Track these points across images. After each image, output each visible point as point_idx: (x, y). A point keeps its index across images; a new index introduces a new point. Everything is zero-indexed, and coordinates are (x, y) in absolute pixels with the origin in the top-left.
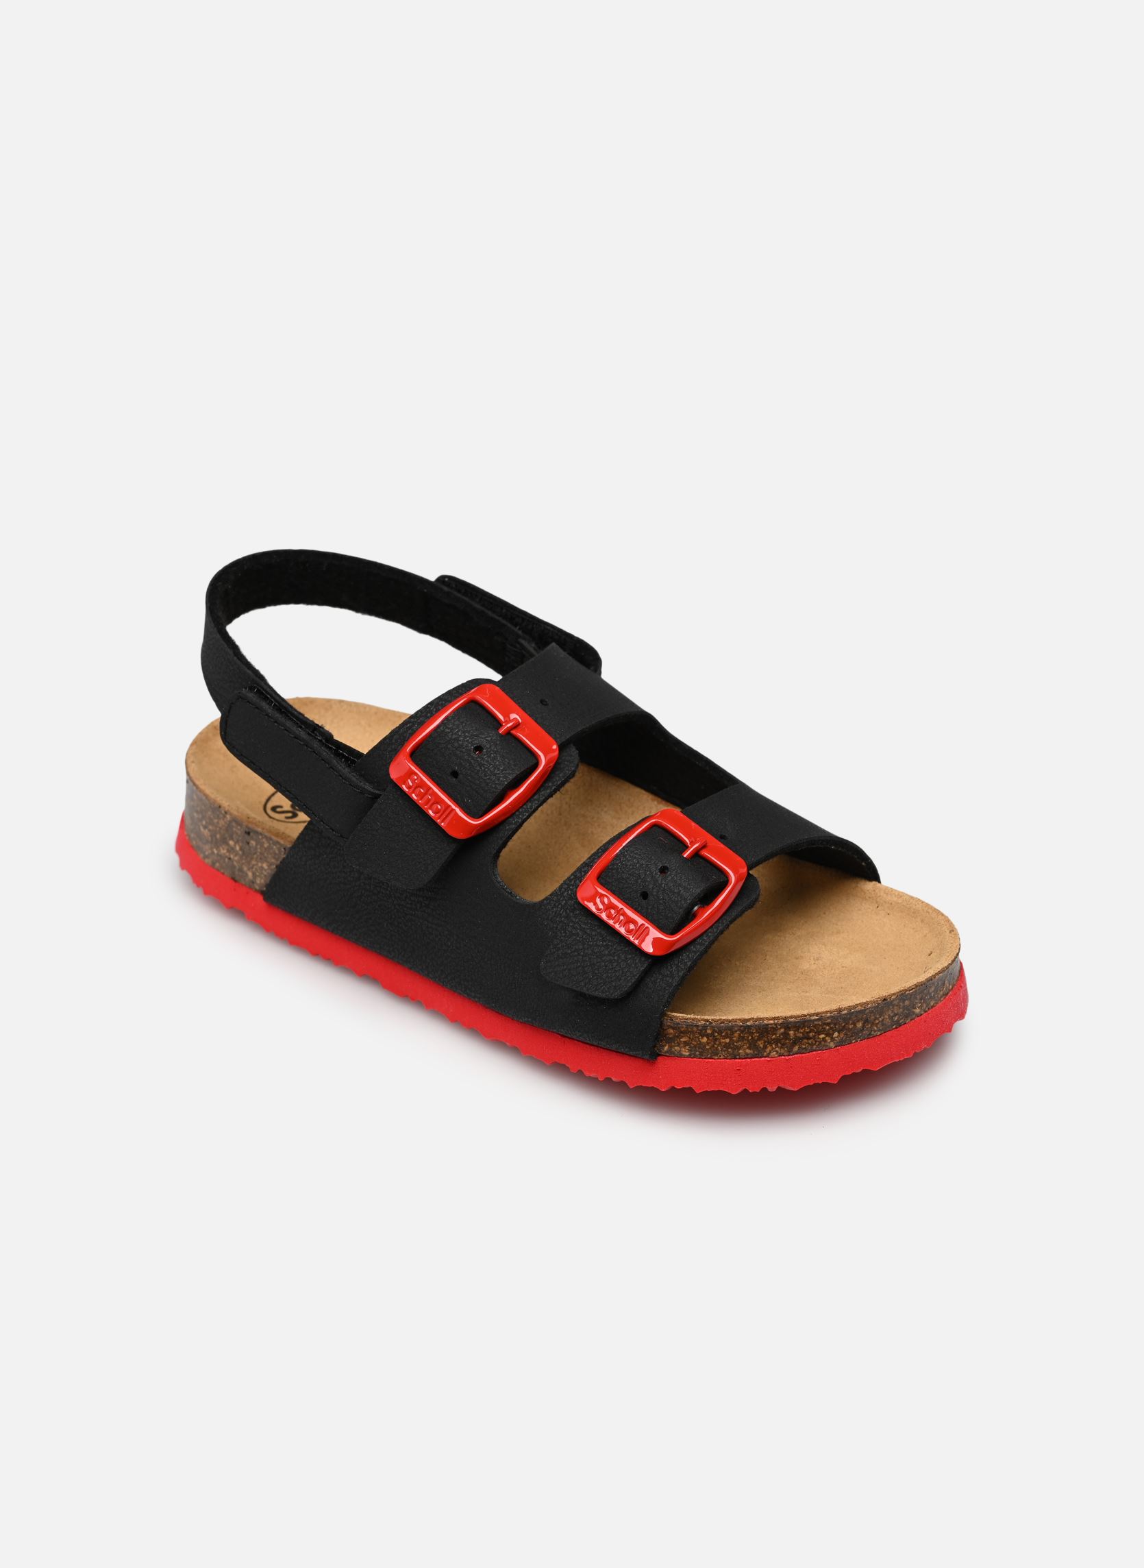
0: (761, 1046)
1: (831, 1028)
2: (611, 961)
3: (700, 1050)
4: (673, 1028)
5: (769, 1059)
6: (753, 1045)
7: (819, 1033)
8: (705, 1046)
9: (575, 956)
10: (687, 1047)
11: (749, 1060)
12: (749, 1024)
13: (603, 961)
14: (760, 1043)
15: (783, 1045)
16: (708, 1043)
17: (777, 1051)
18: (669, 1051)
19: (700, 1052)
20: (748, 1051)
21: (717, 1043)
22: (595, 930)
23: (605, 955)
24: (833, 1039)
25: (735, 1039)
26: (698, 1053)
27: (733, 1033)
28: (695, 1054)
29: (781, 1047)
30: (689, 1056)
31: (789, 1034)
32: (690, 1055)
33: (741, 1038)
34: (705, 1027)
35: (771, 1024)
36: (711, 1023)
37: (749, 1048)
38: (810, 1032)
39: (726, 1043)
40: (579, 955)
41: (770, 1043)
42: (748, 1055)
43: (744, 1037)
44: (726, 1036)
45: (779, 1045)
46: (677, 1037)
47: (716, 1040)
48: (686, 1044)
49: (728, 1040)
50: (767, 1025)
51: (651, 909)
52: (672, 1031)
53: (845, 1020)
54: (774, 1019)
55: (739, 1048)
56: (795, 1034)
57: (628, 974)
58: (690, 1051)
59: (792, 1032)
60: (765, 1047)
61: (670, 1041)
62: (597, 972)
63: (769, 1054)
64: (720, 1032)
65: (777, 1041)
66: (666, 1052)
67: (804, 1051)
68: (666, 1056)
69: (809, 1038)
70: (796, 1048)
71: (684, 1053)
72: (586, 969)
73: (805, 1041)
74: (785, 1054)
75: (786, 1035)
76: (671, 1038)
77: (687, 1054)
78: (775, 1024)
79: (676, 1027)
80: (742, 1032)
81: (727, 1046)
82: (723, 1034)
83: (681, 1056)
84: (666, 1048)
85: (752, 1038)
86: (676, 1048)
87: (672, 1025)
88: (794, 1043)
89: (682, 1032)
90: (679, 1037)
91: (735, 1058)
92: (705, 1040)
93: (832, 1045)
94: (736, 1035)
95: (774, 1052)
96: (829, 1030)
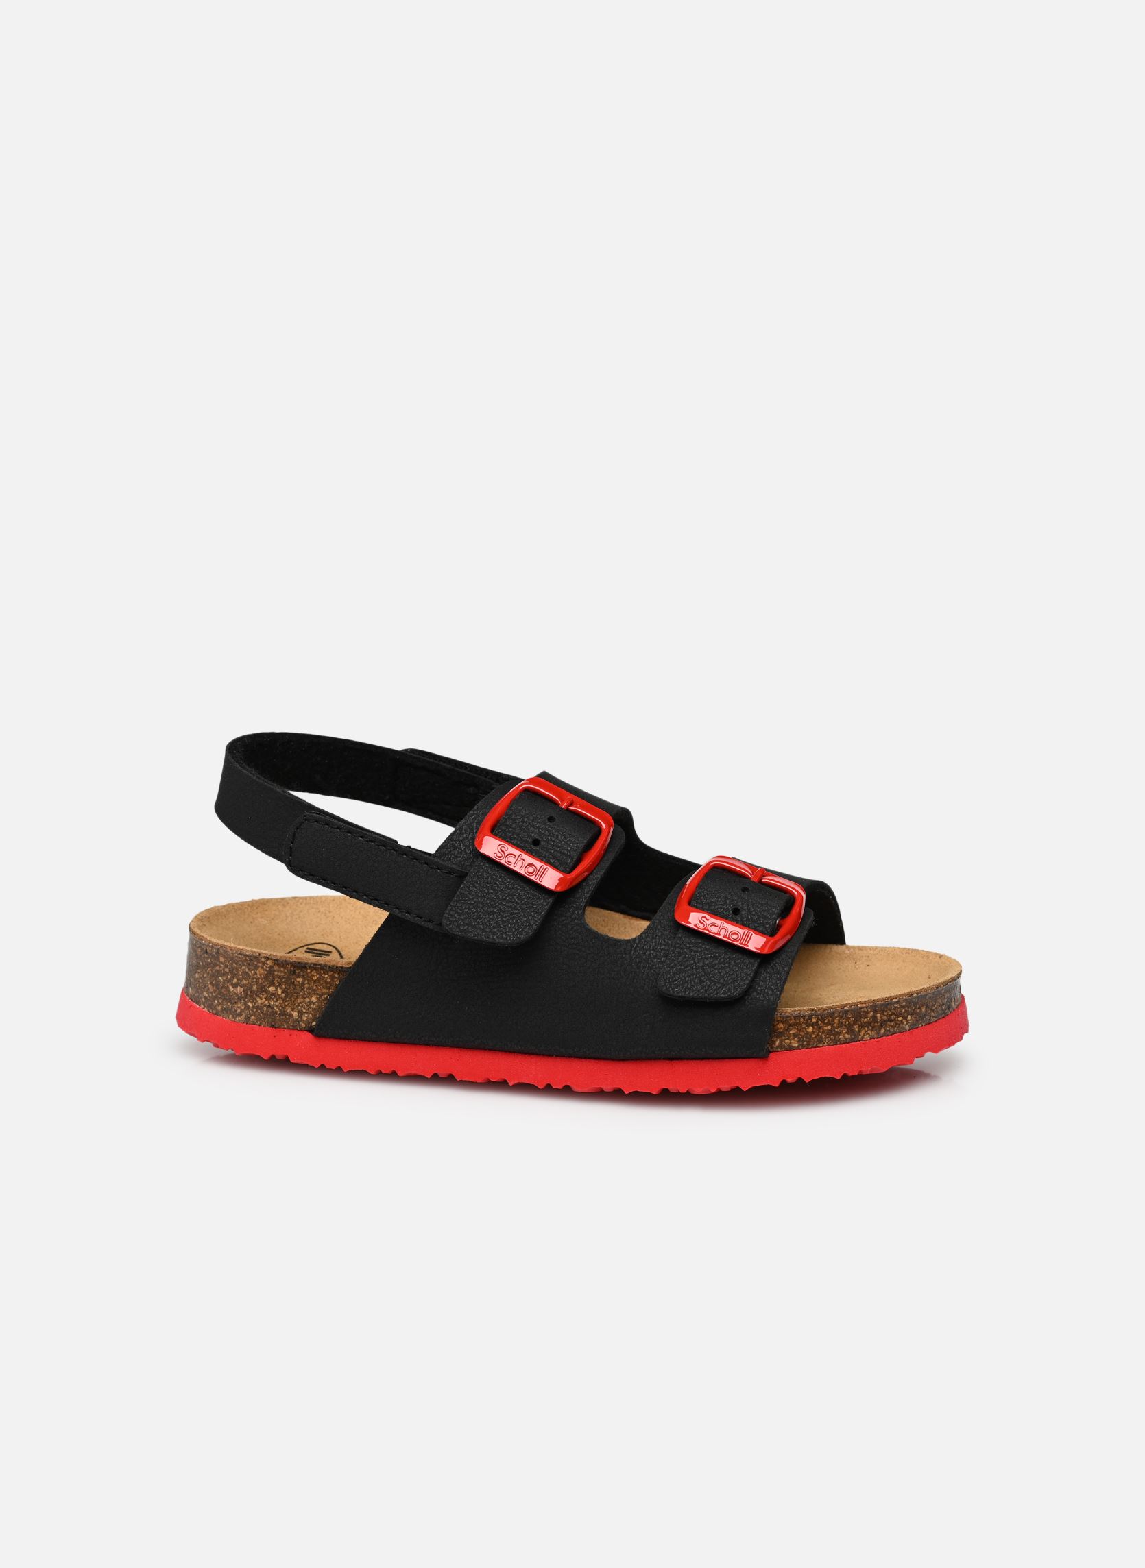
0: (857, 1030)
1: (906, 1011)
2: (723, 968)
3: (808, 1040)
4: (783, 1023)
5: (863, 1042)
6: (850, 1030)
7: (898, 1016)
8: (811, 1036)
9: (689, 970)
10: (796, 1039)
11: (848, 1045)
12: (846, 1008)
13: (716, 969)
14: (855, 1027)
15: (873, 1027)
16: (813, 1032)
17: (869, 1034)
18: (781, 1046)
19: (807, 1042)
20: (847, 1036)
21: (821, 1031)
22: (701, 947)
23: (716, 965)
24: (907, 1021)
25: (835, 1025)
26: (805, 1043)
27: (833, 1020)
28: (802, 1045)
29: (872, 1030)
30: (798, 1048)
31: (876, 1017)
32: (799, 1046)
33: (840, 1024)
34: (810, 1017)
35: (863, 1008)
36: (816, 1011)
37: (847, 1033)
38: (892, 1015)
39: (828, 1030)
40: (692, 968)
41: (863, 1027)
42: (846, 1039)
43: (842, 1023)
44: (828, 1024)
45: (870, 1028)
46: (787, 1030)
47: (820, 1028)
48: (795, 1035)
49: (829, 1027)
50: (861, 1008)
51: (746, 921)
52: (781, 1025)
53: (915, 1004)
54: (865, 1002)
55: (839, 1033)
56: (881, 1017)
57: (743, 975)
58: (799, 1042)
59: (879, 1015)
60: (860, 1031)
61: (780, 1035)
62: (713, 979)
63: (863, 1037)
64: (823, 1021)
65: (868, 1024)
66: (778, 1047)
67: (888, 1033)
68: (778, 1051)
69: (891, 1021)
70: (883, 1031)
71: (794, 1045)
72: (703, 978)
73: (889, 1023)
74: (875, 1036)
75: (874, 1017)
76: (781, 1032)
77: (797, 1045)
78: (866, 1007)
79: (785, 1020)
80: (841, 1017)
81: (830, 1032)
82: (826, 1022)
83: (790, 1048)
84: (778, 1042)
85: (849, 1023)
86: (786, 1041)
87: (782, 1019)
88: (881, 1026)
89: (790, 1025)
90: (788, 1030)
91: (836, 1044)
92: (811, 1029)
93: (907, 1027)
94: (836, 1021)
95: (866, 1034)
96: (904, 1013)
